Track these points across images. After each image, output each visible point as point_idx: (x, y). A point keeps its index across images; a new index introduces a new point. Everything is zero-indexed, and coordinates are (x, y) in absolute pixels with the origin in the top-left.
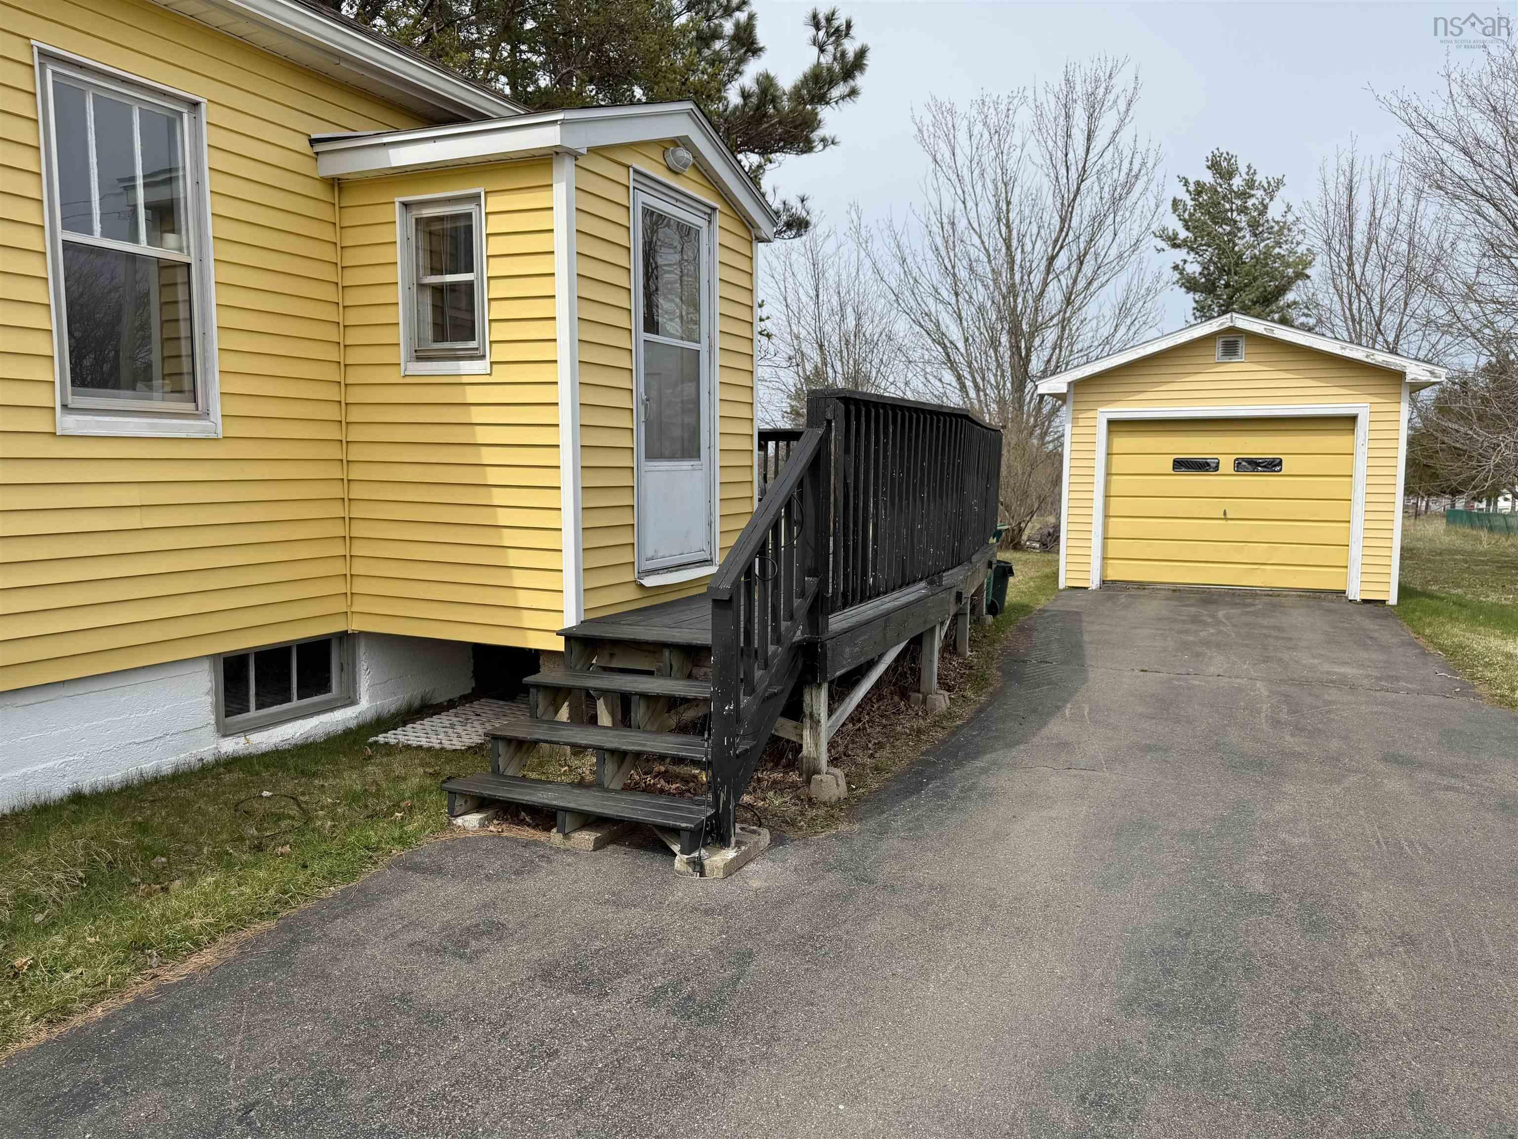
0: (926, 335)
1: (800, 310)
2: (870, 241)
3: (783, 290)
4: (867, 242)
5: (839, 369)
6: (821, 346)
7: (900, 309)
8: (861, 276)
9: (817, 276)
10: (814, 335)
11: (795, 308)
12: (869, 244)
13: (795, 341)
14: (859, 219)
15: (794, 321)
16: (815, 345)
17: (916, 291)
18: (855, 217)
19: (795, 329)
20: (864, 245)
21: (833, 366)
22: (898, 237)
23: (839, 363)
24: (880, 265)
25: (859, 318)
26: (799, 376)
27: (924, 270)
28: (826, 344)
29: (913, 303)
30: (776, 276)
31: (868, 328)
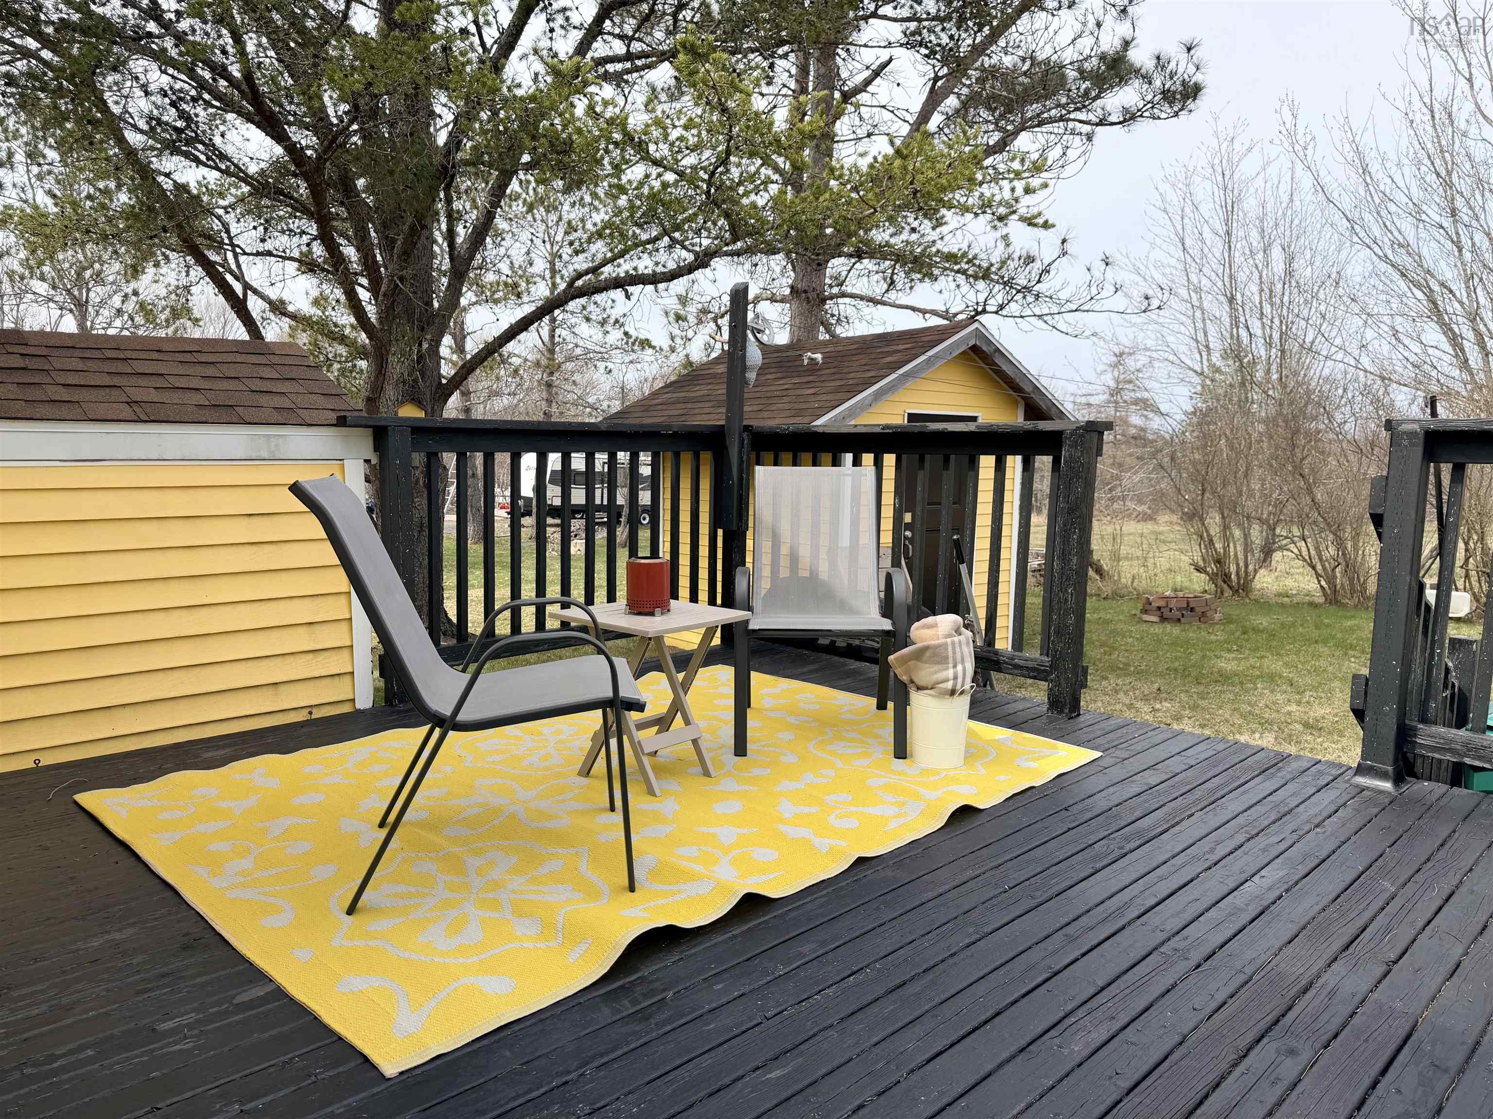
0: (1396, 276)
1: (1204, 256)
2: (1310, 147)
3: (1179, 227)
4: (1305, 148)
5: (1257, 330)
6: (1231, 300)
7: (1356, 239)
8: (1297, 203)
9: (1230, 210)
10: (1220, 284)
11: (1195, 252)
12: (1309, 152)
13: (1192, 294)
14: (1295, 117)
15: (1193, 269)
16: (1222, 298)
17: (1384, 213)
18: (1288, 118)
19: (1194, 278)
20: (1301, 154)
21: (1248, 328)
22: (1357, 139)
23: (1258, 323)
24: (1325, 180)
25: (1290, 260)
26: (1197, 342)
27: (1398, 178)
28: (1239, 296)
29: (1377, 231)
30: (1170, 209)
31: (1304, 272)
